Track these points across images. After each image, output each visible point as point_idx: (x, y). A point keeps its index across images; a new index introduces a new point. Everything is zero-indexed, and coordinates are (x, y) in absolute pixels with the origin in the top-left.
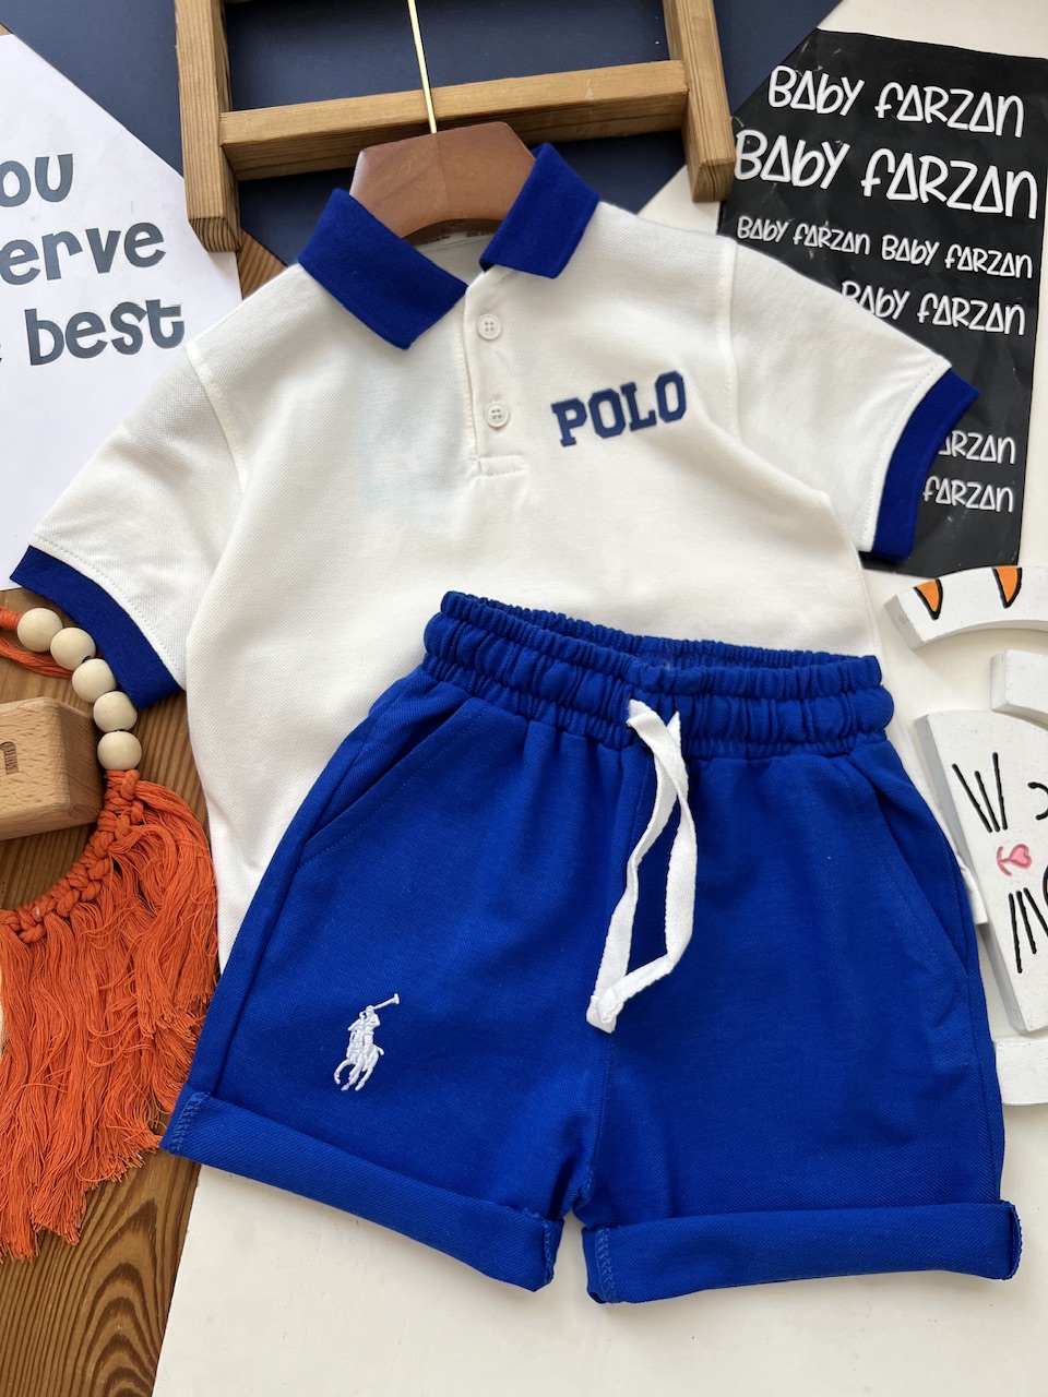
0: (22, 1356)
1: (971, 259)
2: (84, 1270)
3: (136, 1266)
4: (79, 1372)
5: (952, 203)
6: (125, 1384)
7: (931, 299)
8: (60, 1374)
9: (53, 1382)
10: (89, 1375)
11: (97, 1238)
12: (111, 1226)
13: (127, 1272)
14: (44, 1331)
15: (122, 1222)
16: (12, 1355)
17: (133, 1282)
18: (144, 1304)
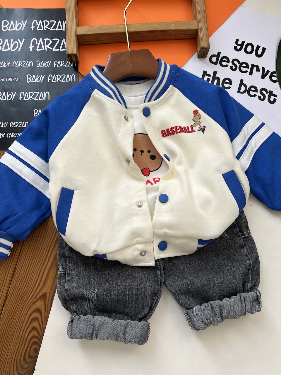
0: (8, 331)
2: (27, 309)
3: (41, 309)
4: (23, 336)
6: (35, 340)
8: (18, 336)
9: (16, 338)
10: (26, 337)
11: (31, 301)
12: (35, 298)
13: (38, 310)
14: (15, 324)
15: (38, 297)
16: (6, 330)
17: (39, 313)
18: (42, 319)
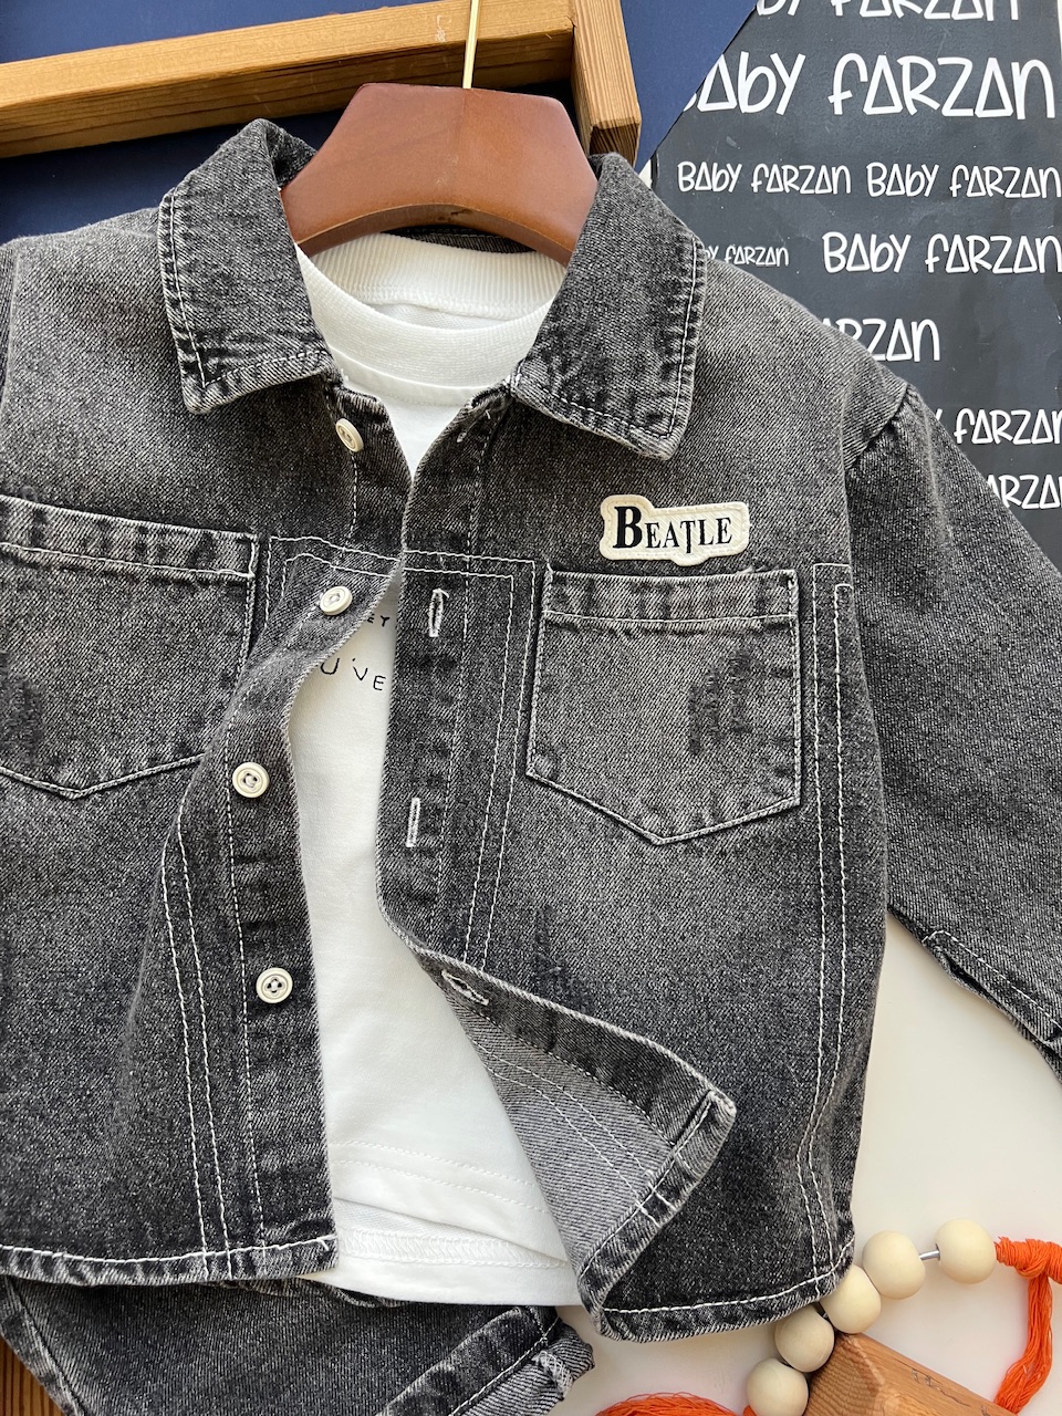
1: (983, 182)
5: (947, 111)
7: (939, 243)
